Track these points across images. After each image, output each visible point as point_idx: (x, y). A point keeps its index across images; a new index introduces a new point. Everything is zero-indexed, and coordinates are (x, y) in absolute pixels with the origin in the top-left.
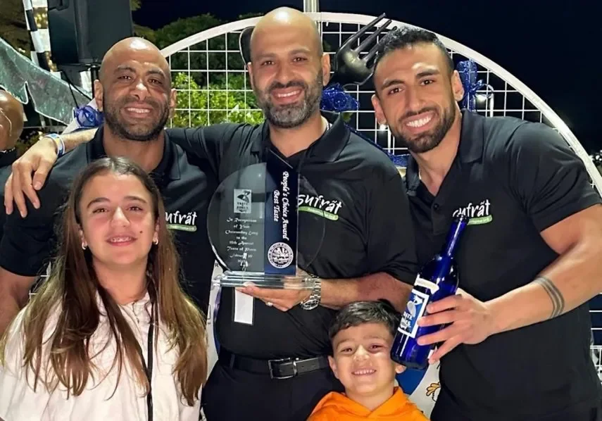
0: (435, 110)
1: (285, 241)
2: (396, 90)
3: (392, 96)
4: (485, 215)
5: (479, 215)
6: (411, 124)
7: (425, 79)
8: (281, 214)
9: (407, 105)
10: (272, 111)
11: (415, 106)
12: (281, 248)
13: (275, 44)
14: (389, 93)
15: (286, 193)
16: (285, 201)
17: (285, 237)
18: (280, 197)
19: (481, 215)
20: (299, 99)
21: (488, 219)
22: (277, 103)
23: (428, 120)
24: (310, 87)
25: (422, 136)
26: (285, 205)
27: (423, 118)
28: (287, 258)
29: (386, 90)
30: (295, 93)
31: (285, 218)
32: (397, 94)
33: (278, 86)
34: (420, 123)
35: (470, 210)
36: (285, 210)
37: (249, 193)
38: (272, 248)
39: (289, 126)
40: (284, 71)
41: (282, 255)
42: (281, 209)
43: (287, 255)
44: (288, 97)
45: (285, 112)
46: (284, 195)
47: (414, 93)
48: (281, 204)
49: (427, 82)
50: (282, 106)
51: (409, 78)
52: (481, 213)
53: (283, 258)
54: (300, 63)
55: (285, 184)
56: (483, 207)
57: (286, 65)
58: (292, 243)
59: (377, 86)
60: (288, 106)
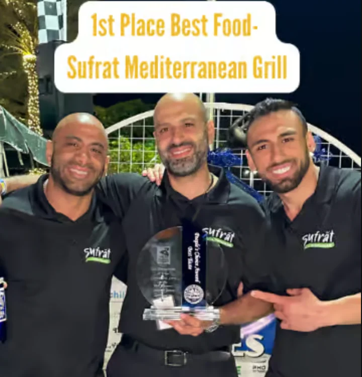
0: (293, 161)
1: (197, 284)
2: (263, 147)
3: (260, 150)
4: (329, 241)
5: (324, 241)
6: (275, 172)
7: (286, 138)
8: (193, 264)
9: (272, 157)
10: (171, 165)
11: (278, 159)
12: (194, 289)
13: (168, 116)
14: (259, 149)
15: (197, 248)
16: (197, 254)
17: (197, 280)
18: (193, 251)
19: (325, 242)
20: (190, 154)
21: (331, 245)
22: (174, 159)
23: (288, 169)
24: (198, 146)
25: (284, 180)
26: (197, 257)
27: (284, 167)
28: (199, 296)
29: (256, 147)
30: (186, 150)
31: (197, 267)
32: (264, 150)
33: (173, 146)
34: (282, 171)
35: (318, 236)
36: (197, 261)
37: (168, 249)
38: (187, 289)
39: (185, 175)
40: (176, 135)
41: (195, 294)
42: (194, 260)
43: (199, 294)
44: (181, 154)
45: (180, 165)
46: (196, 250)
47: (277, 149)
48: (193, 257)
49: (287, 140)
50: (177, 160)
51: (274, 138)
52: (326, 239)
53: (196, 296)
54: (188, 128)
55: (196, 242)
56: (328, 235)
57: (177, 131)
58: (203, 285)
59: (250, 144)
60: (182, 160)
